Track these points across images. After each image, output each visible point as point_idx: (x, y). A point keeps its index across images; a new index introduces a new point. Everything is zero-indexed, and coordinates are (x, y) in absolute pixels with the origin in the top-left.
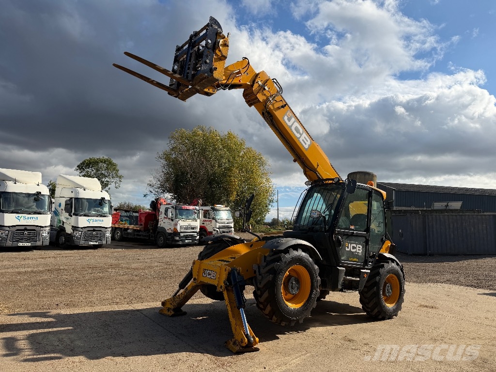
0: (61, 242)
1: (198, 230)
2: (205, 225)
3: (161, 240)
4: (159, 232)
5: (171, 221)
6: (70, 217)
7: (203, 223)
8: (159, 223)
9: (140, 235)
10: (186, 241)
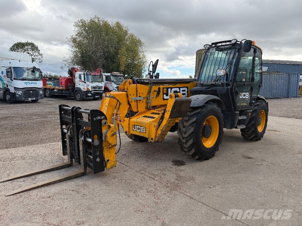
0: (7, 99)
1: (103, 89)
2: (107, 86)
3: (78, 96)
4: (76, 91)
5: (84, 83)
6: (11, 81)
7: (106, 85)
8: (76, 85)
9: (63, 93)
10: (96, 97)
